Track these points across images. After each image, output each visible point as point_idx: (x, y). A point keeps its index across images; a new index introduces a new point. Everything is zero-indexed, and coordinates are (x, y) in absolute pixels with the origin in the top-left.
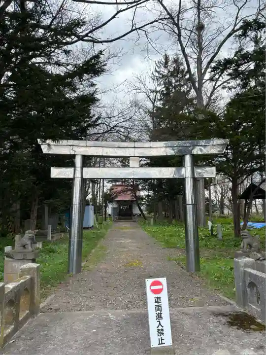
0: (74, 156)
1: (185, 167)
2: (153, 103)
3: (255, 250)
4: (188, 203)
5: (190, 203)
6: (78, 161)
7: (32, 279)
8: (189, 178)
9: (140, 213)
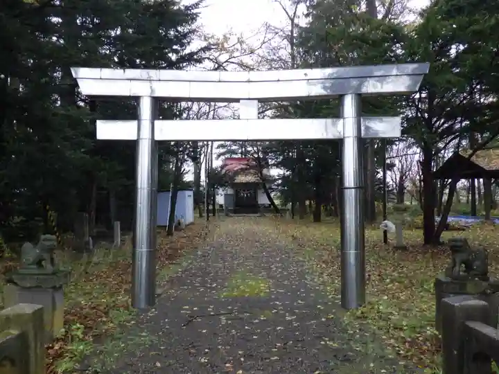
0: (137, 99)
1: (344, 118)
2: (292, 20)
3: (476, 275)
4: (347, 185)
5: (352, 186)
6: (146, 109)
7: (22, 337)
8: (352, 139)
9: (270, 203)
